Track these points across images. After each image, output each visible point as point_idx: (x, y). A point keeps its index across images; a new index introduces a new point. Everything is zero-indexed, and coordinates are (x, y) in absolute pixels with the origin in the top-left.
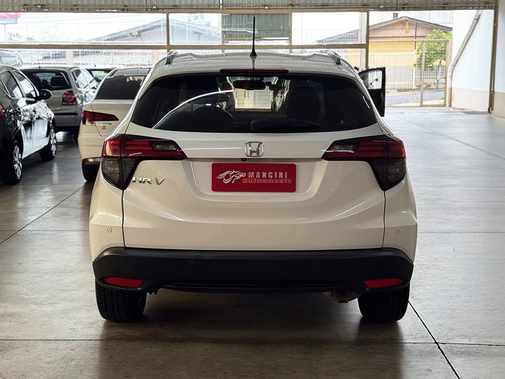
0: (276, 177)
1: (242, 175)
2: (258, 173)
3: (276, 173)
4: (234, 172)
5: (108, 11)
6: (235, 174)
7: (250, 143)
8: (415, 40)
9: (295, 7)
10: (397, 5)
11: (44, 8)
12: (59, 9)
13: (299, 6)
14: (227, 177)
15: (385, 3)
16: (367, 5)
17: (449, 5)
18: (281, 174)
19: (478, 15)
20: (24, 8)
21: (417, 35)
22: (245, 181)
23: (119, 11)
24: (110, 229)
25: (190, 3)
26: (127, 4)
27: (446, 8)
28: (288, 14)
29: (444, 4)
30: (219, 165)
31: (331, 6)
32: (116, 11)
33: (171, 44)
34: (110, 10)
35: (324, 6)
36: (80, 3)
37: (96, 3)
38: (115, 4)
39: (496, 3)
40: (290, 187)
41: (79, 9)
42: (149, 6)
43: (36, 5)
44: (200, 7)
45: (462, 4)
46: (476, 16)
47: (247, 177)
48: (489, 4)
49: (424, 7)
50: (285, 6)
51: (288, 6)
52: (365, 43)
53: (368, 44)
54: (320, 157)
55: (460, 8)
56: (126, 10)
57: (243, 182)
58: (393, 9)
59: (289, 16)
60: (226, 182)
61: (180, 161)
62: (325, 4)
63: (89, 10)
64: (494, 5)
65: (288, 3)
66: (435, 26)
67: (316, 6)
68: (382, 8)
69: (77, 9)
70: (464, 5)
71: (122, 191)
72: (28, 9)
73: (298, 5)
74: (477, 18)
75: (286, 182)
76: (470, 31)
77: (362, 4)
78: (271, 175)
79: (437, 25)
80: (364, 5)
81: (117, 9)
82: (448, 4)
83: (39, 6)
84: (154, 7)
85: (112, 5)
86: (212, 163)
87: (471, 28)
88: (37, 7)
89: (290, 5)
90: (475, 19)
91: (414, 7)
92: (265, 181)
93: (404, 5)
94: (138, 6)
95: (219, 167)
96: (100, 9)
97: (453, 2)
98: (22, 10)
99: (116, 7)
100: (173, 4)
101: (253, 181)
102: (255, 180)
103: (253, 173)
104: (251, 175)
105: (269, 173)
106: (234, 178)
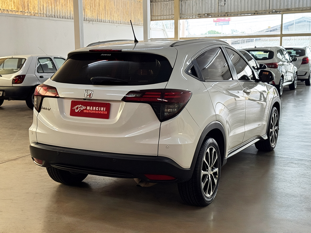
0: (100, 110)
1: (84, 108)
2: (91, 107)
3: (100, 108)
4: (81, 106)
5: (245, 15)
7: (87, 90)
11: (209, 16)
12: (217, 16)
14: (77, 108)
18: (102, 108)
20: (198, 16)
22: (85, 111)
23: (252, 14)
24: (32, 133)
25: (298, 7)
26: (257, 10)
32: (250, 14)
33: (283, 33)
34: (247, 15)
36: (229, 11)
37: (238, 11)
38: (250, 10)
40: (106, 116)
41: (229, 15)
42: (271, 10)
43: (205, 14)
44: (304, 9)
47: (86, 109)
54: (121, 100)
56: (256, 14)
57: (84, 112)
60: (76, 111)
63: (234, 15)
69: (228, 15)
71: (38, 113)
72: (200, 17)
75: (104, 113)
81: (251, 13)
83: (206, 15)
84: (274, 11)
85: (248, 11)
88: (205, 16)
92: (94, 112)
94: (264, 10)
95: (74, 103)
96: (241, 14)
98: (197, 17)
99: (250, 12)
100: (286, 8)
101: (89, 111)
102: (90, 111)
103: (89, 107)
104: (88, 108)
105: (97, 108)
106: (80, 109)
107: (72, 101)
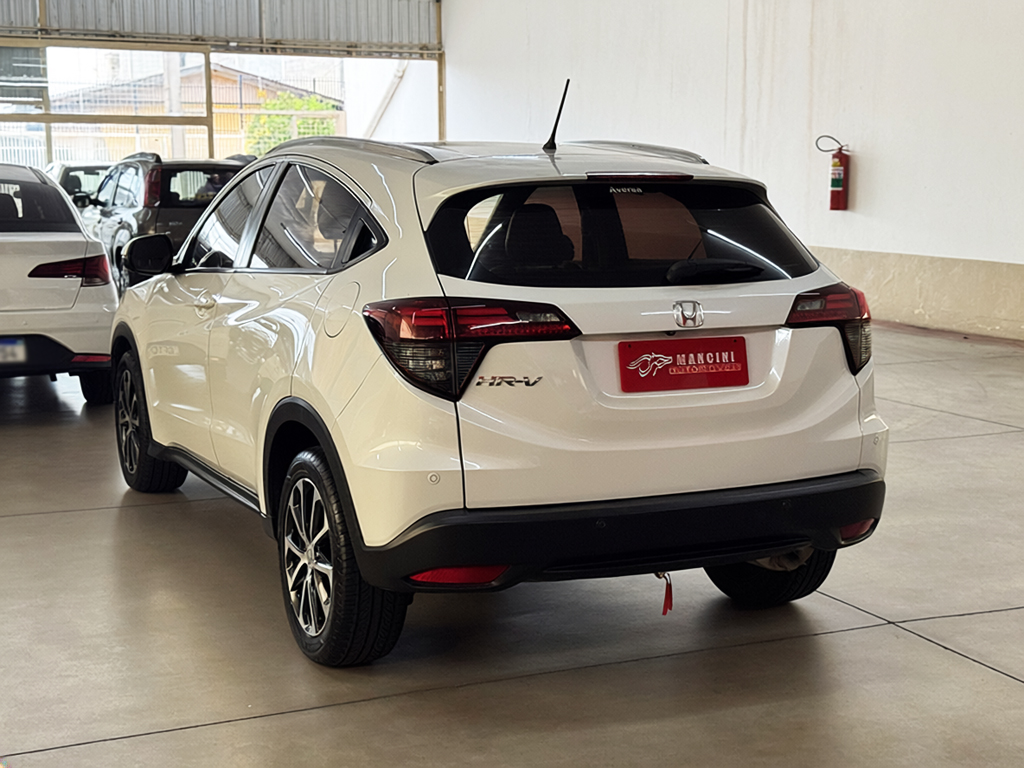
0: (718, 361)
1: (667, 360)
2: (692, 355)
3: (717, 354)
4: (654, 355)
6: (656, 359)
7: (680, 304)
8: (240, 111)
9: (51, 34)
10: (262, 43)
13: (60, 34)
15: (238, 37)
16: (203, 40)
17: (358, 49)
18: (725, 356)
19: (401, 70)
21: (243, 102)
22: (673, 371)
24: (437, 478)
27: (354, 54)
28: (37, 49)
29: (348, 47)
30: (630, 344)
31: (128, 36)
35: (114, 36)
39: (439, 49)
40: (740, 378)
45: (381, 47)
46: (398, 71)
47: (674, 363)
48: (428, 49)
49: (312, 50)
50: (28, 32)
51: (36, 33)
52: (205, 115)
53: (212, 117)
54: (783, 323)
55: (377, 54)
57: (671, 373)
58: (253, 49)
59: (39, 53)
60: (643, 374)
61: (568, 341)
62: (116, 32)
64: (437, 52)
65: (36, 25)
66: (273, 84)
67: (97, 35)
68: (234, 47)
70: (385, 49)
71: (453, 404)
73: (58, 30)
74: (400, 74)
75: (733, 369)
76: (385, 98)
77: (193, 38)
78: (710, 359)
79: (276, 82)
80: (197, 40)
82: (356, 47)
86: (618, 342)
87: (388, 93)
89: (41, 30)
90: (395, 76)
91: (294, 49)
92: (702, 369)
93: (276, 43)
95: (630, 349)
97: (365, 44)
101: (686, 370)
102: (688, 368)
103: (683, 356)
104: (681, 359)
105: (708, 355)
106: (655, 366)
107: (620, 343)
